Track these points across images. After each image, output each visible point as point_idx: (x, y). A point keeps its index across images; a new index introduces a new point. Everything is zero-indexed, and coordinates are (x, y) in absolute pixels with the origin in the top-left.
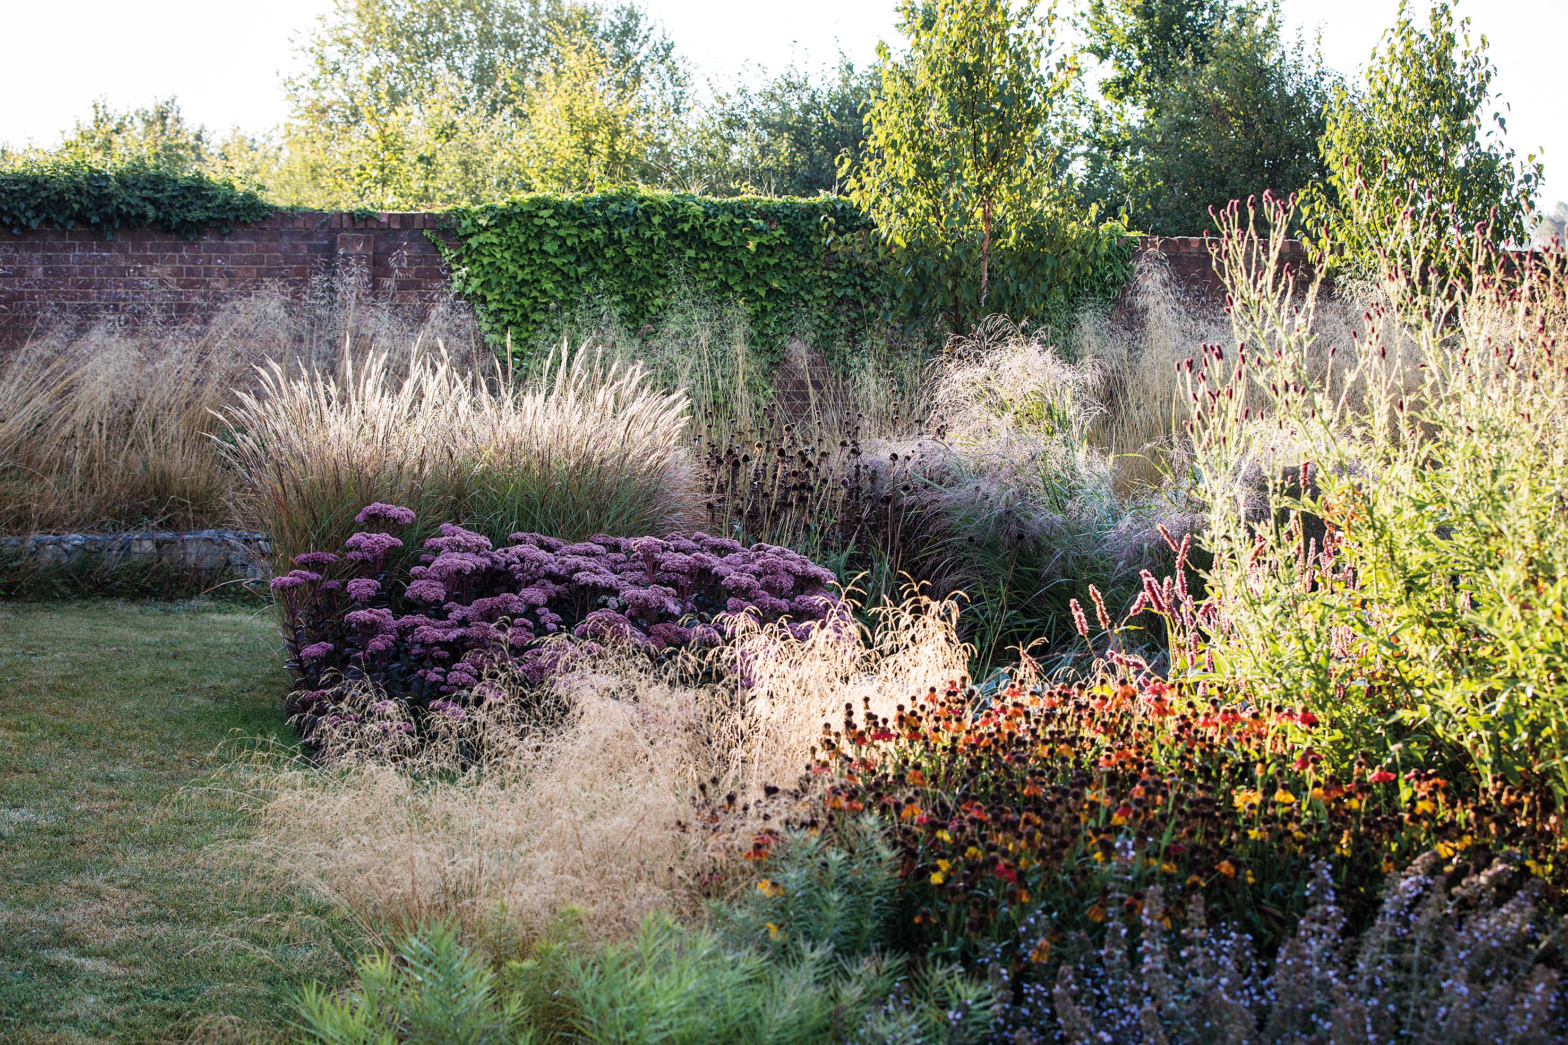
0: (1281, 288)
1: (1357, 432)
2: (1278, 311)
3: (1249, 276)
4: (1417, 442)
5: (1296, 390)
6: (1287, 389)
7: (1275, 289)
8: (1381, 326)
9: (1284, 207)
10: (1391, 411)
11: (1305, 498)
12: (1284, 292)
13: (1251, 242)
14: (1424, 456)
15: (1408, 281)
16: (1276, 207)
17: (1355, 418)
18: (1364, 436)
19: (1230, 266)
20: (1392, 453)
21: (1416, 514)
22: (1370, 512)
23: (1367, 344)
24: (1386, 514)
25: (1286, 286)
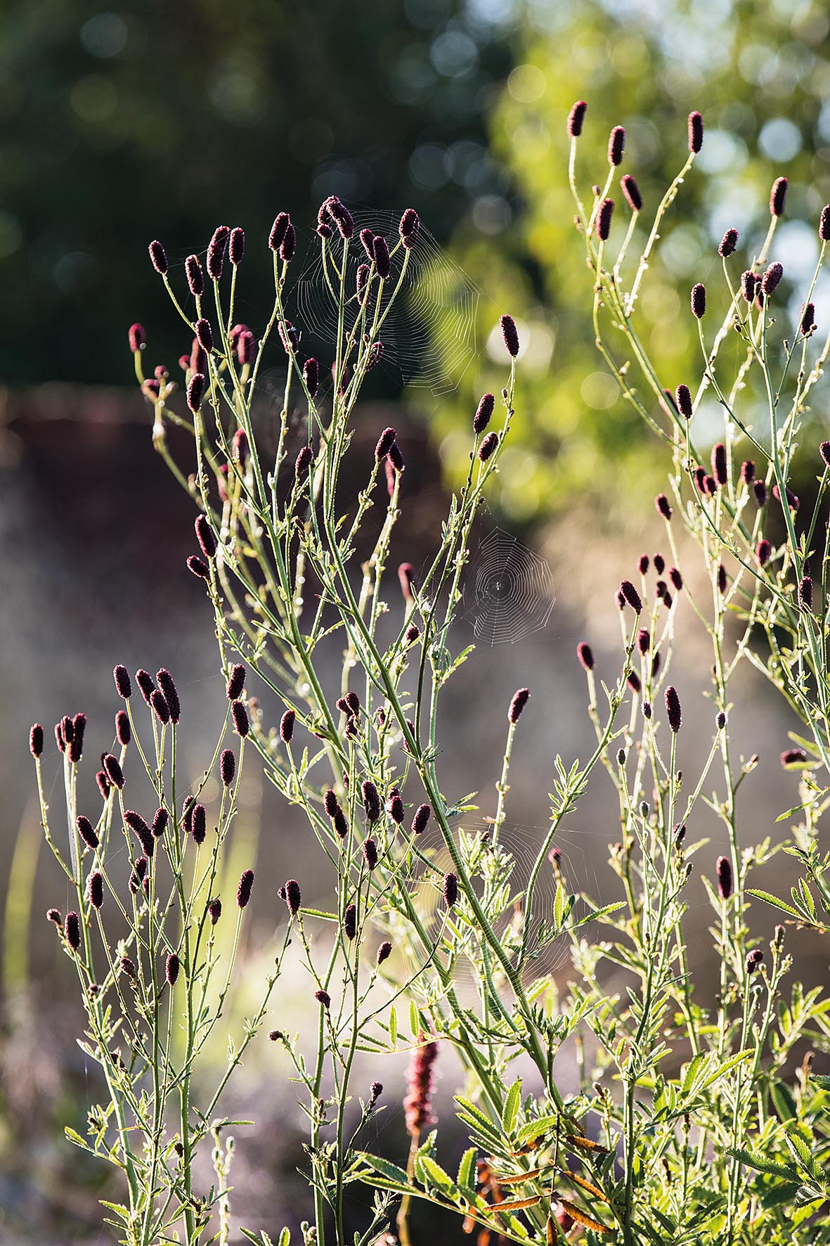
0: (364, 502)
1: (585, 956)
2: (353, 569)
3: (266, 464)
4: (772, 986)
5: (398, 813)
6: (373, 813)
7: (345, 502)
8: (669, 631)
9: (380, 252)
10: (691, 894)
11: (422, 1161)
12: (375, 518)
13: (274, 357)
14: (792, 1033)
15: (759, 492)
16: (355, 251)
17: (578, 909)
18: (606, 970)
19: (211, 435)
20: (694, 1022)
21: (762, 1215)
22: (623, 1207)
23: (622, 685)
24: (672, 1211)
25: (381, 496)
